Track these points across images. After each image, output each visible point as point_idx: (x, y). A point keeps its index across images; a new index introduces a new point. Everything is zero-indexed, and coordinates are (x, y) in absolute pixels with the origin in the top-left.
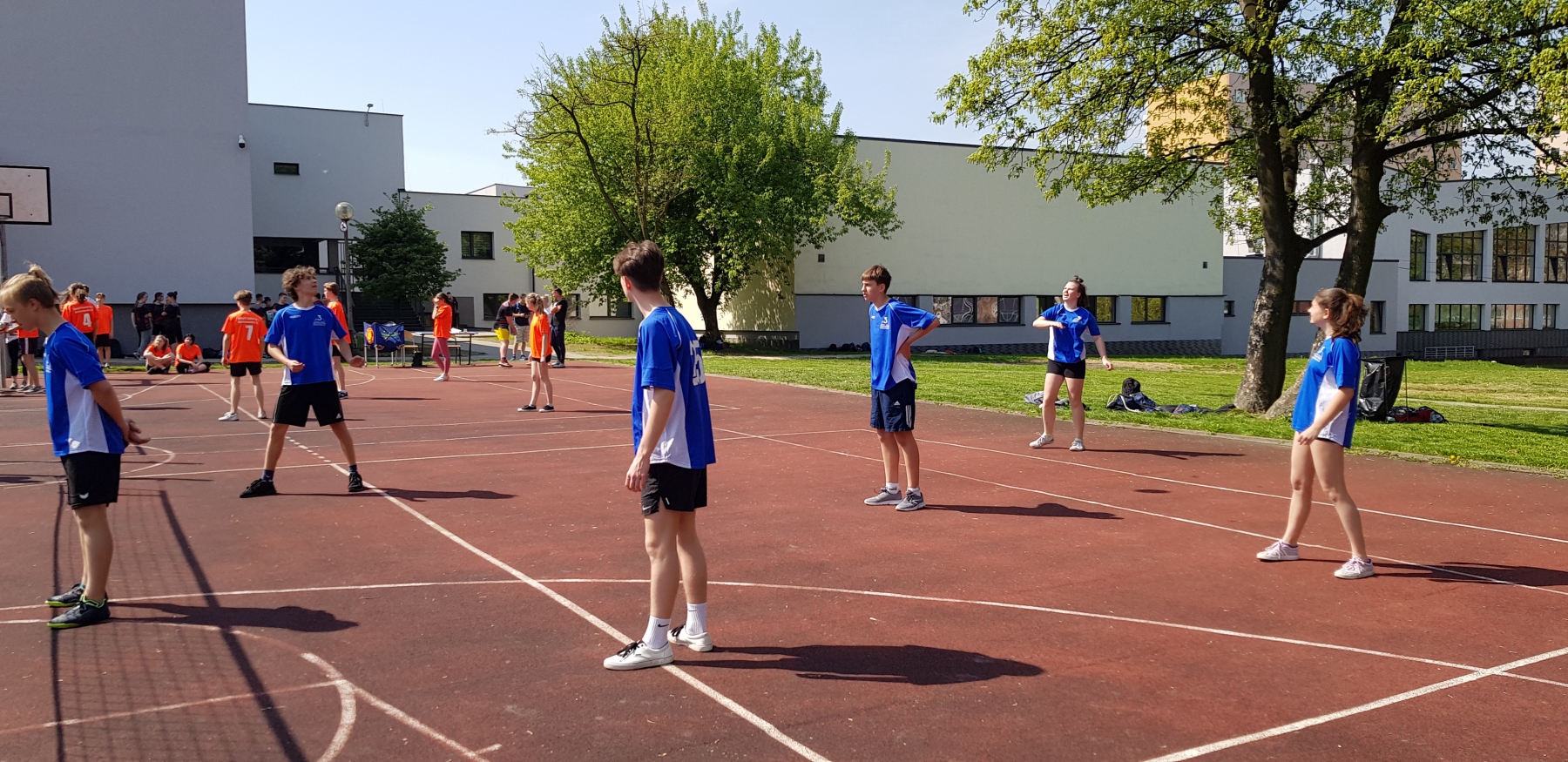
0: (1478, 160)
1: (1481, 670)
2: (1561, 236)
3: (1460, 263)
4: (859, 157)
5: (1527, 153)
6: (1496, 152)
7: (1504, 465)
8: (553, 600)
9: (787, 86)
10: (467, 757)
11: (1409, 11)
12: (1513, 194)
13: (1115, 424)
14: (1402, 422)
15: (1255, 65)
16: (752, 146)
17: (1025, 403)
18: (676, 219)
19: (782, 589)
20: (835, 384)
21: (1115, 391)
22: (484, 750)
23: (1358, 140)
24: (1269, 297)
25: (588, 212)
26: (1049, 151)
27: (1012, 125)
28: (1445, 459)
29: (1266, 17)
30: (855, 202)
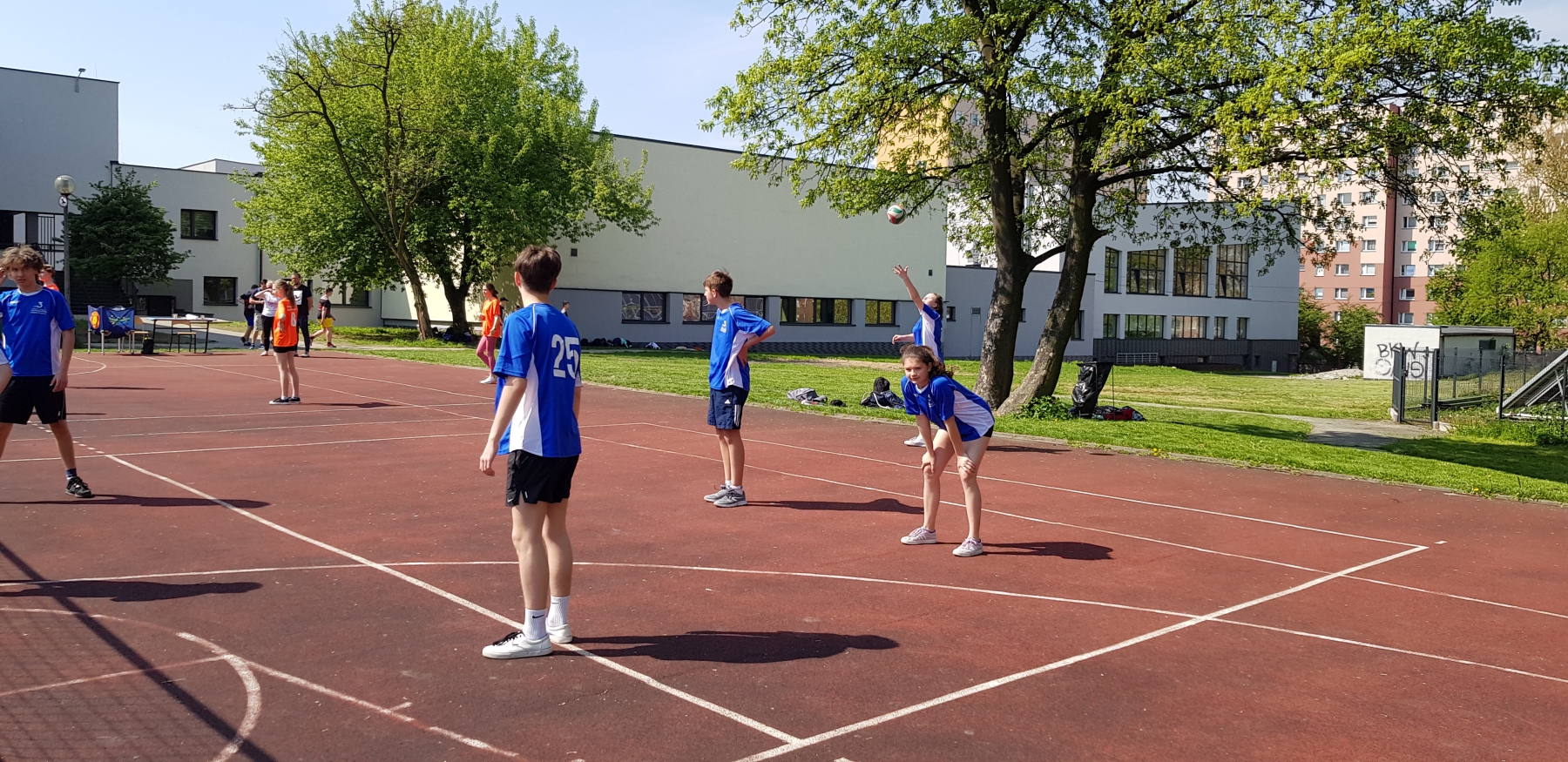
0: (1170, 193)
1: (1198, 617)
2: (1229, 255)
3: (1146, 277)
4: (616, 155)
5: (1208, 189)
6: (1185, 186)
7: (1196, 457)
8: (405, 581)
9: (544, 81)
10: (383, 713)
11: (1121, 63)
12: (1198, 224)
13: (870, 419)
14: (1110, 420)
15: (992, 100)
16: (507, 137)
17: (789, 400)
18: (426, 206)
19: (620, 567)
20: (604, 379)
21: (868, 389)
22: (398, 708)
23: (1076, 172)
24: (1001, 307)
25: (329, 195)
26: (805, 161)
27: (772, 137)
28: (1149, 452)
29: (1003, 59)
30: (612, 198)
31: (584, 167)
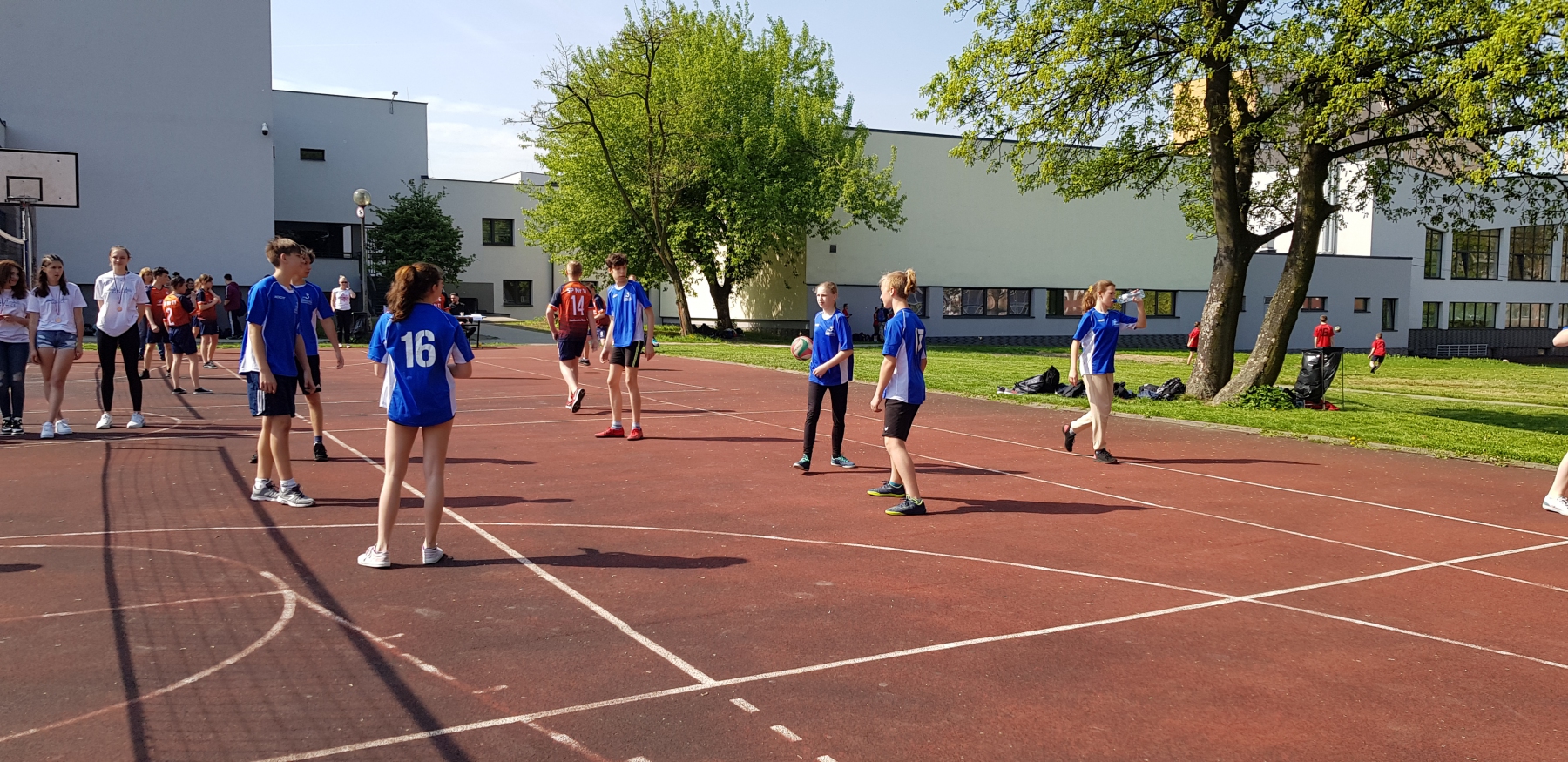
1: (1232, 597)
3: (1476, 261)
4: (871, 150)
7: (1396, 447)
8: (483, 538)
9: (799, 78)
10: (374, 641)
12: (1463, 196)
16: (763, 138)
18: (689, 208)
22: (390, 637)
24: (1219, 290)
26: (1027, 143)
27: (991, 121)
30: (859, 196)
31: (835, 164)
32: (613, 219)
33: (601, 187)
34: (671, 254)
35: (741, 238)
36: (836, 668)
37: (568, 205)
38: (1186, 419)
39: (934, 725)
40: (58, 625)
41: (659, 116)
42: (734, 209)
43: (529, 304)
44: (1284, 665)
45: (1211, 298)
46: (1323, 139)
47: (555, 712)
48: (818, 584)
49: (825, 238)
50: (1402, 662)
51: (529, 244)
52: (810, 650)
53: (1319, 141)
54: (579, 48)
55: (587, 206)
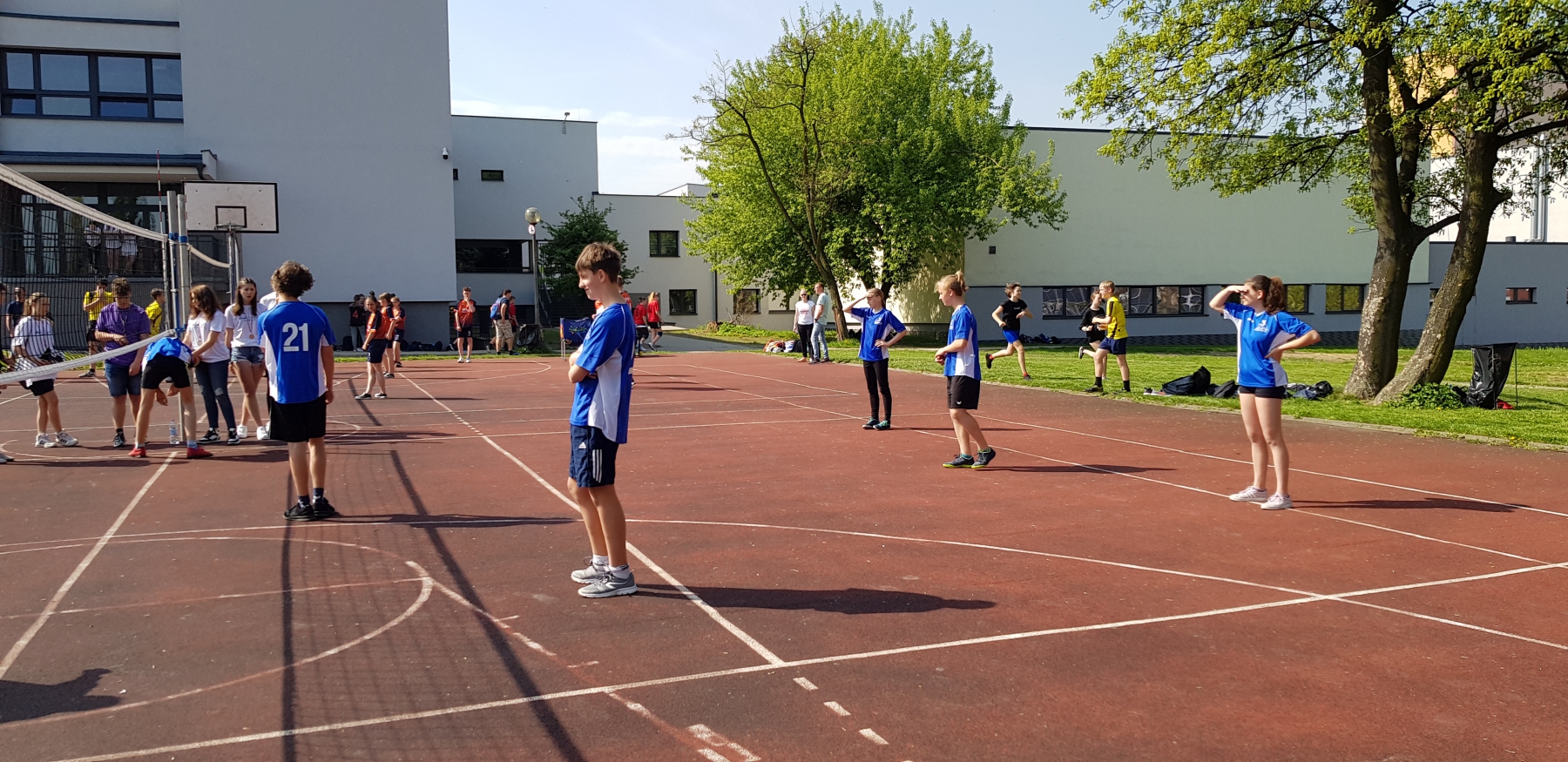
1: (1320, 596)
4: (1026, 148)
7: (1558, 447)
9: (957, 81)
10: (493, 621)
16: (918, 142)
18: (845, 214)
22: (506, 619)
27: (1141, 117)
28: (1506, 441)
30: (1019, 193)
31: (992, 164)
32: (769, 227)
33: (759, 196)
34: (828, 261)
35: (896, 242)
36: (900, 654)
37: (728, 215)
38: (1338, 419)
39: (978, 705)
40: (231, 605)
41: (814, 125)
42: (889, 213)
43: (694, 313)
44: (1349, 661)
45: (1372, 293)
46: (1484, 126)
47: (635, 685)
48: (905, 578)
49: (982, 239)
50: (1474, 660)
51: (691, 254)
52: (880, 637)
53: (1479, 128)
54: (738, 61)
55: (746, 214)
